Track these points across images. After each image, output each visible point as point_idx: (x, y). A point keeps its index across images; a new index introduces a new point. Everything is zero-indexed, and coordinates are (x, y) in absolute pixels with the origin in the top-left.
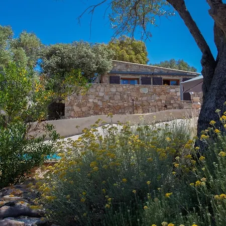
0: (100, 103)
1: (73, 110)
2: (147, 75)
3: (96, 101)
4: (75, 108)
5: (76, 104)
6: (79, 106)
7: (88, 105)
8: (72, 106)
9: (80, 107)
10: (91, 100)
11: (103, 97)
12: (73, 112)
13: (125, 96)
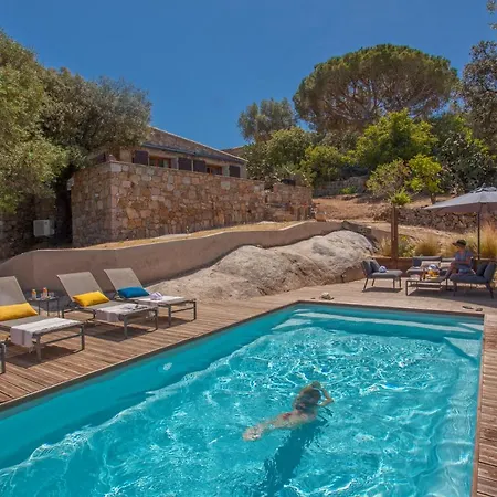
0: (167, 203)
1: (126, 215)
2: (187, 155)
3: (162, 199)
4: (129, 211)
5: (130, 203)
6: (136, 207)
7: (150, 207)
8: (124, 207)
9: (138, 211)
10: (154, 198)
11: (172, 192)
12: (126, 220)
13: (203, 193)
